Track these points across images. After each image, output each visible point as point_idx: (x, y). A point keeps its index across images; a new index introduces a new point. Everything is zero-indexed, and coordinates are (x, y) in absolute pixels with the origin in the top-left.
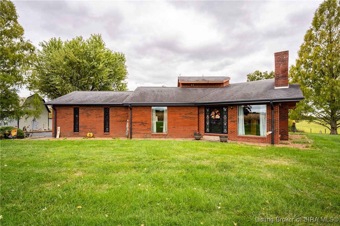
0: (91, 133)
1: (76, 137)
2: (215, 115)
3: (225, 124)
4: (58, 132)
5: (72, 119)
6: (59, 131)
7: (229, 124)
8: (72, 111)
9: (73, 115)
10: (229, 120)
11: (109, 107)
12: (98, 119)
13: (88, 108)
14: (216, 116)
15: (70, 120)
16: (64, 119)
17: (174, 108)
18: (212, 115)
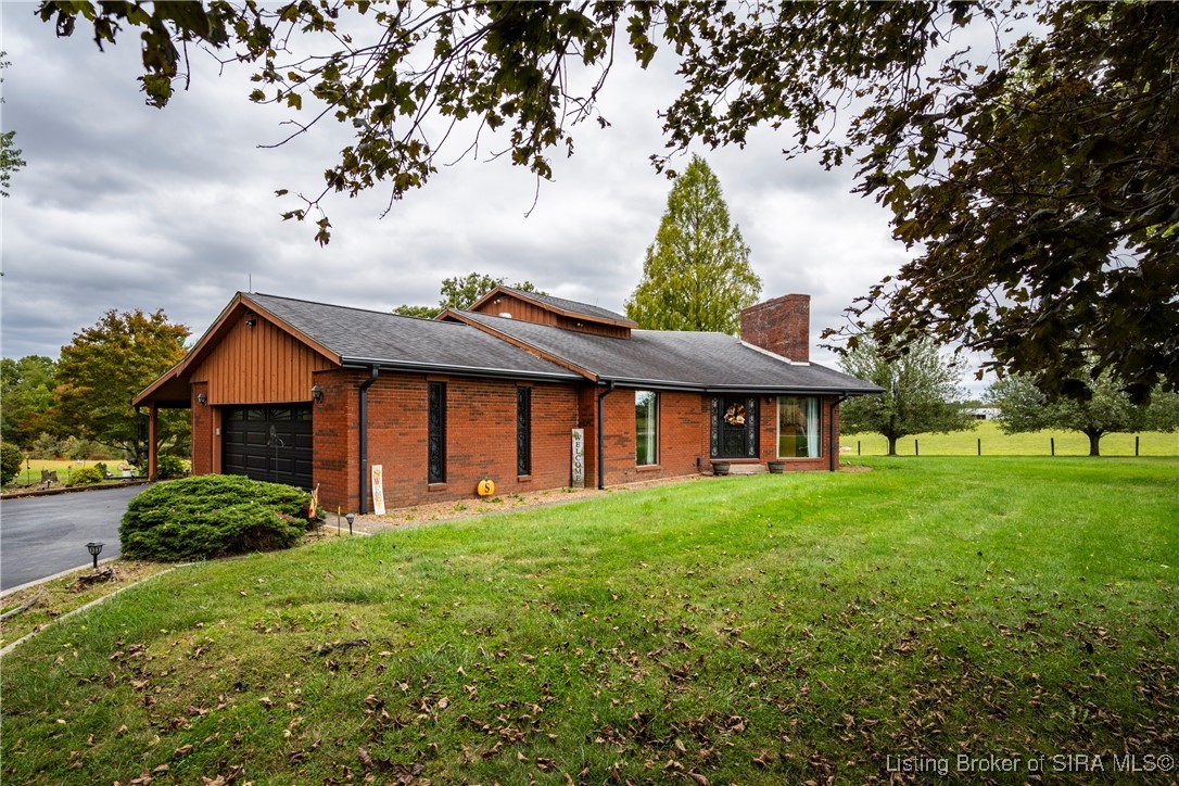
0: (489, 481)
1: (438, 502)
2: (736, 415)
3: (752, 436)
4: (378, 489)
5: (423, 430)
6: (377, 482)
7: (762, 435)
8: (421, 395)
9: (426, 414)
10: (762, 428)
11: (528, 385)
12: (502, 429)
13: (474, 388)
14: (738, 417)
15: (417, 433)
16: (395, 429)
17: (670, 397)
18: (730, 416)
